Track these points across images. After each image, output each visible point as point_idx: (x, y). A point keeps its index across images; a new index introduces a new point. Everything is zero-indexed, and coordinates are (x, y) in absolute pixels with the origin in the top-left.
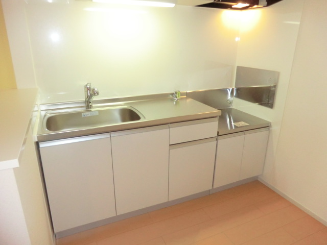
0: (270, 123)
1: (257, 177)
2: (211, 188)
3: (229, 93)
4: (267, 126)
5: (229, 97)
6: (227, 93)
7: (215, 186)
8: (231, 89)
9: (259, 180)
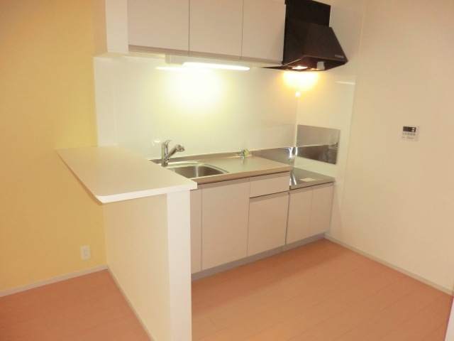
0: (332, 178)
1: (324, 234)
2: (284, 244)
3: (291, 151)
4: (331, 182)
5: (291, 156)
6: (289, 152)
7: (288, 243)
8: (292, 148)
9: (326, 237)
